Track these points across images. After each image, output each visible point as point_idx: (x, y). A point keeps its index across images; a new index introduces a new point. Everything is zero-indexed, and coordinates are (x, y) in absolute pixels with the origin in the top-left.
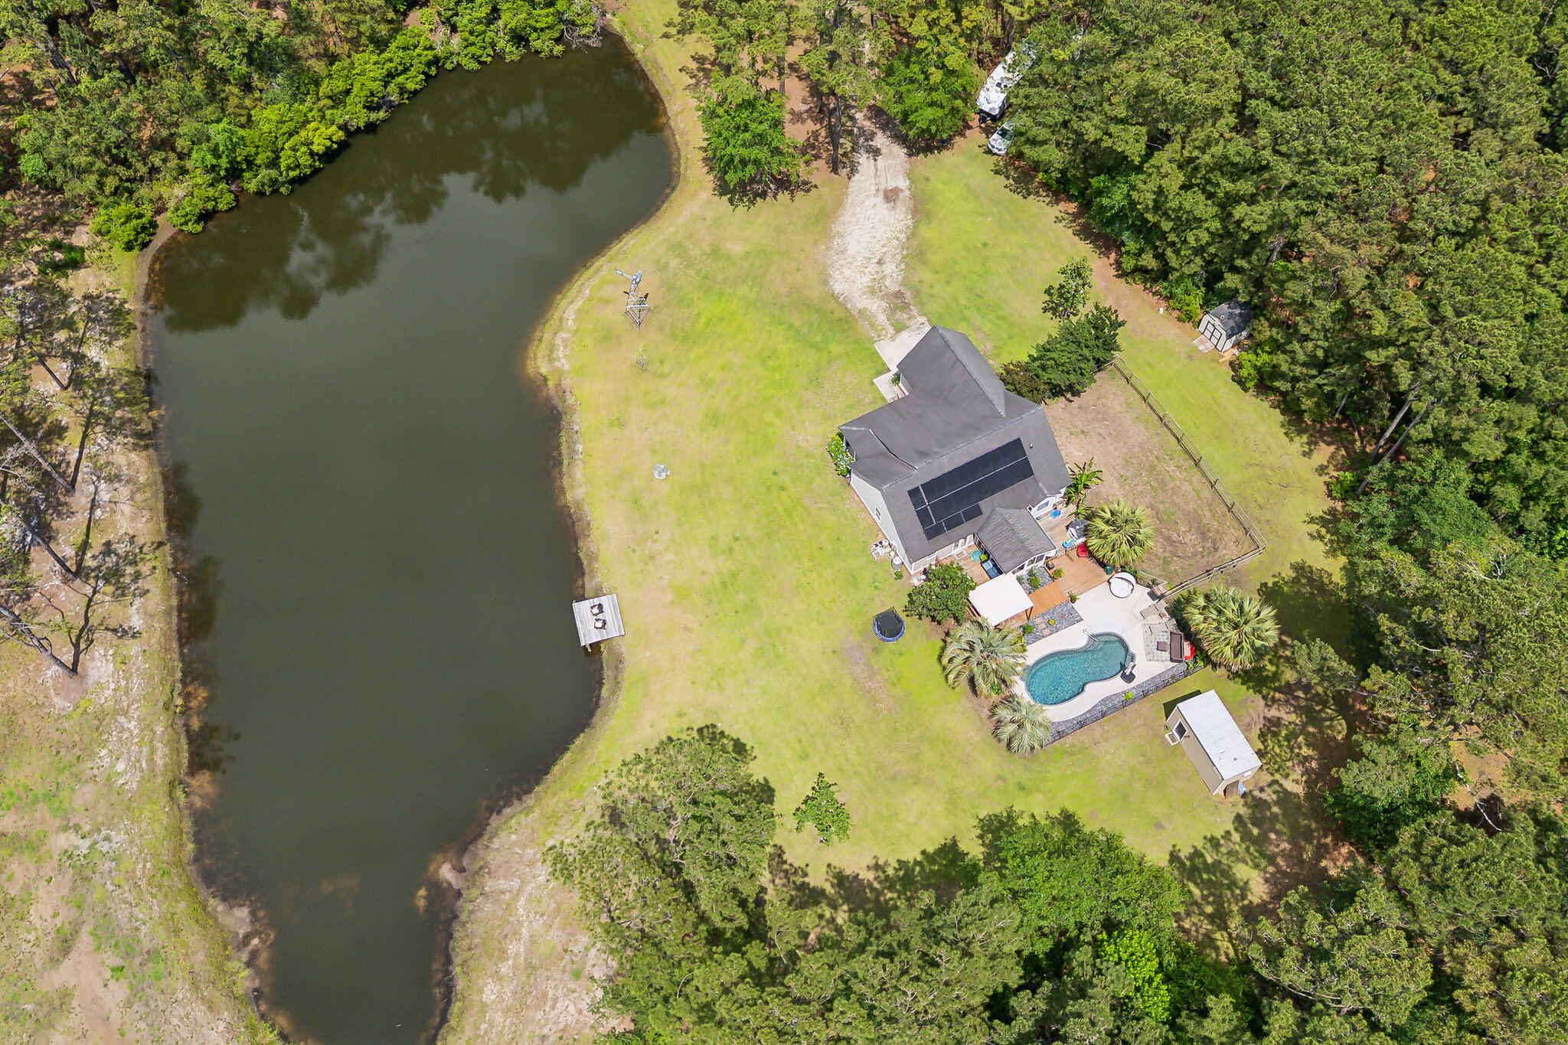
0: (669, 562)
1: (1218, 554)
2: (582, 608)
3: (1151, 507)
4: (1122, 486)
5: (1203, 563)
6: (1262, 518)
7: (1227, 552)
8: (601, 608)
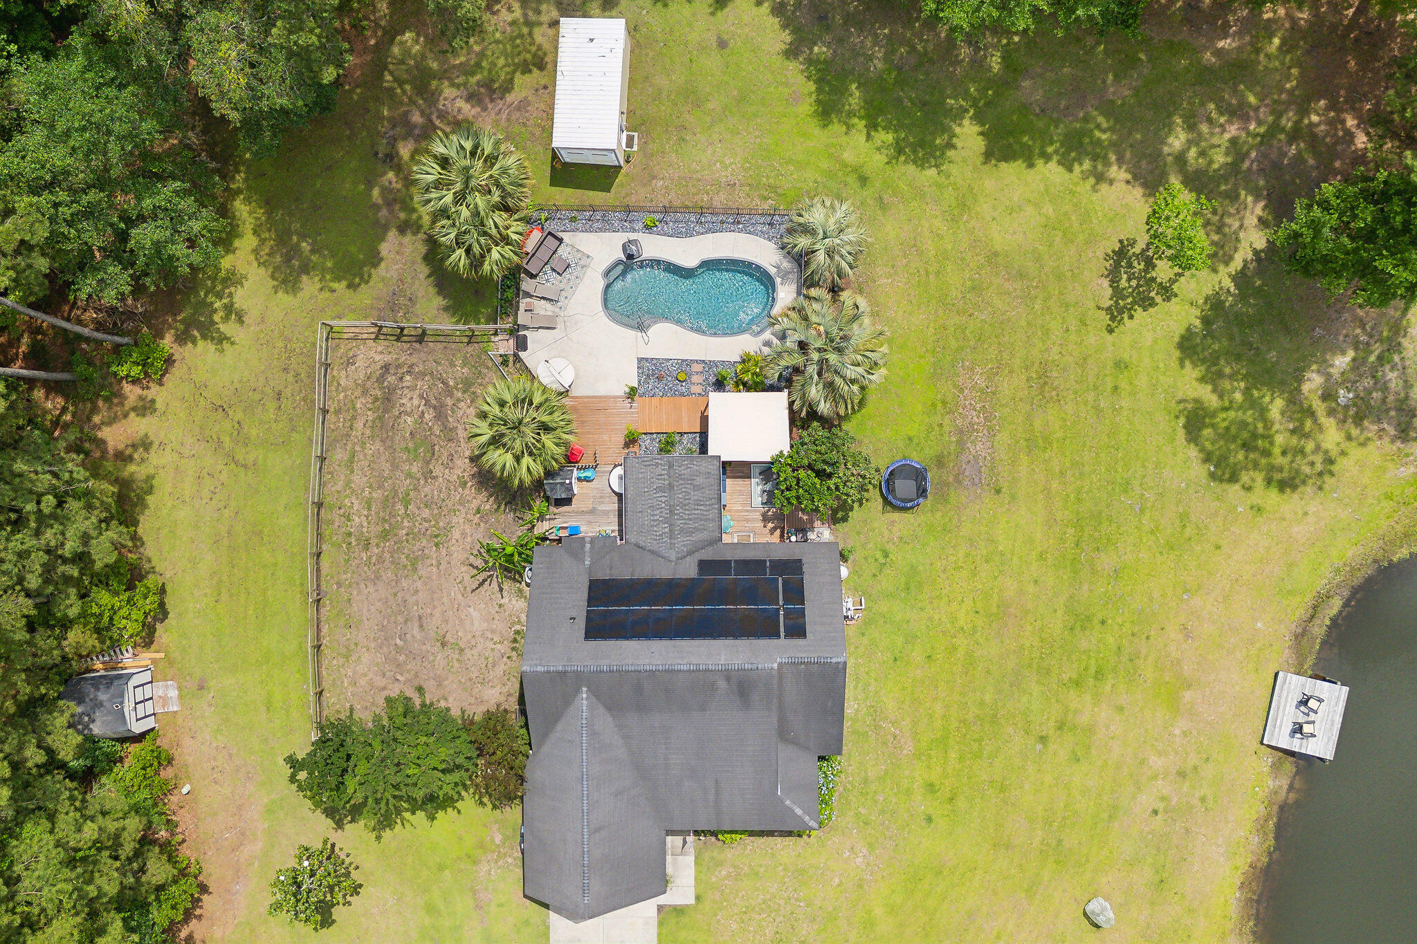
0: (1160, 754)
1: (388, 358)
2: (1322, 745)
3: (429, 475)
4: (449, 528)
5: (418, 358)
6: (290, 378)
7: (373, 355)
8: (1298, 729)
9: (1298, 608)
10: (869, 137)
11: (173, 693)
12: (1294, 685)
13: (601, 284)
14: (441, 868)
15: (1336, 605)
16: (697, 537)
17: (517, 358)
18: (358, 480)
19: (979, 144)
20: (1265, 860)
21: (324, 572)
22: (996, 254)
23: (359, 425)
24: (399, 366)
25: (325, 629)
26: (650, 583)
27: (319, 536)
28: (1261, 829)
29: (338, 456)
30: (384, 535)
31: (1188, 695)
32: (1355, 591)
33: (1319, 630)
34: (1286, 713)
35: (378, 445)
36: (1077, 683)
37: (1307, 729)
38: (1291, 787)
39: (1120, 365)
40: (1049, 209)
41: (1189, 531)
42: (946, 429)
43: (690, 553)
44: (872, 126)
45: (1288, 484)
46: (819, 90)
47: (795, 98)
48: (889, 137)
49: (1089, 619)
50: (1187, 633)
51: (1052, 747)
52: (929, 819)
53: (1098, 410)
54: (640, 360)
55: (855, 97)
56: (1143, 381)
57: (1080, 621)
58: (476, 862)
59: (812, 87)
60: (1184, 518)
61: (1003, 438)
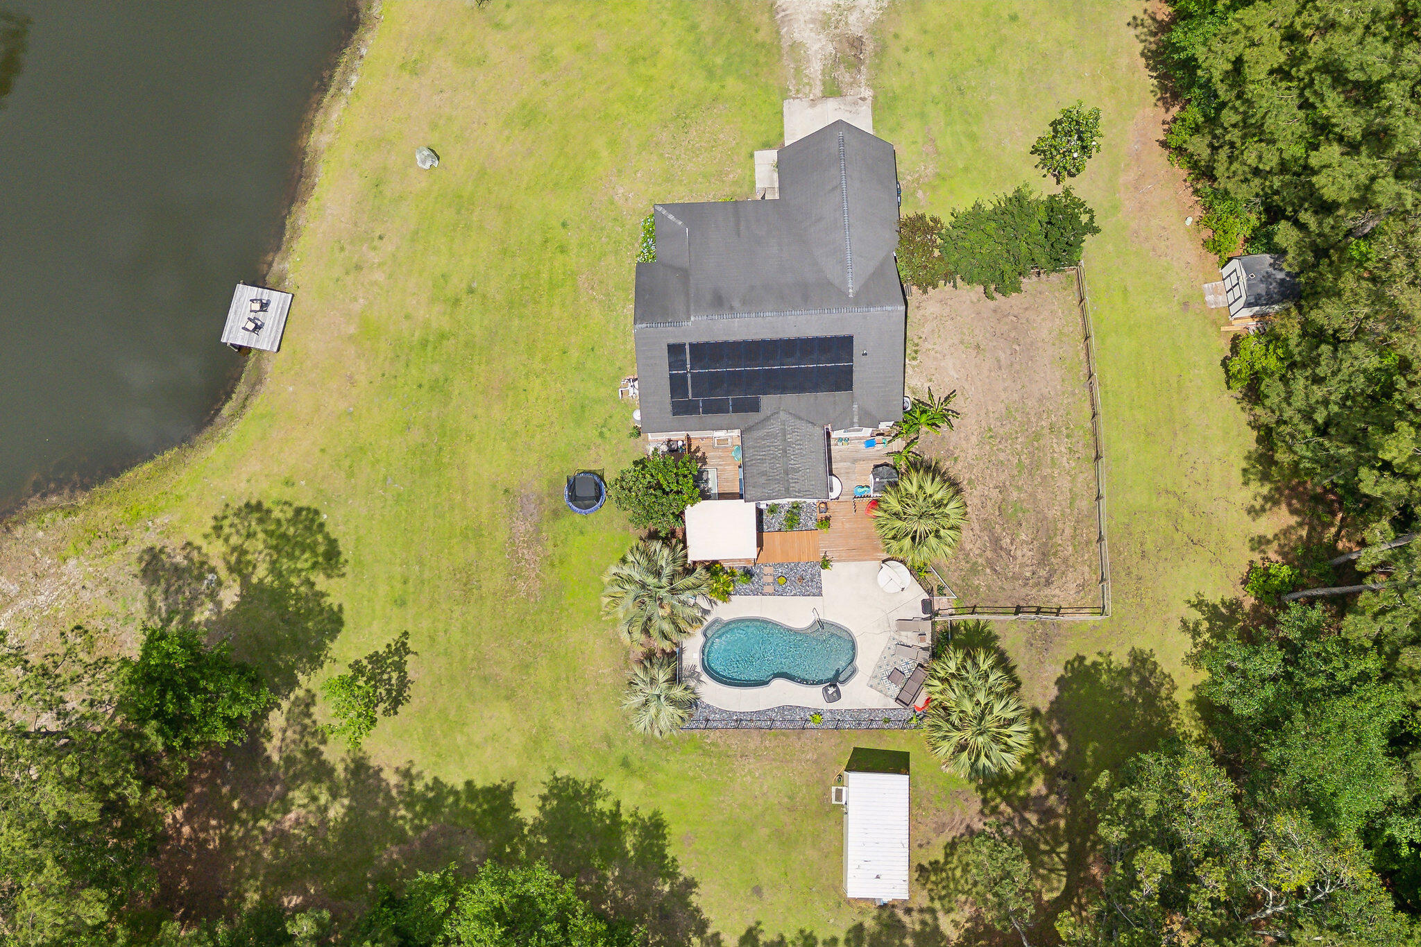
0: (375, 283)
1: (1047, 591)
2: (245, 295)
3: (1002, 489)
4: (981, 443)
5: (1020, 593)
6: (1135, 571)
7: (1061, 593)
8: (264, 306)
9: (258, 404)
10: (618, 804)
11: (1210, 298)
12: (264, 342)
13: (858, 662)
14: (966, 169)
15: (226, 411)
16: (762, 433)
17: (930, 592)
18: (1065, 483)
19: (517, 800)
20: (294, 209)
21: (1088, 403)
22: (508, 698)
23: (1068, 532)
24: (1038, 584)
25: (1082, 355)
26: (800, 388)
27: (1095, 434)
28: (297, 232)
29: (1085, 504)
30: (1038, 436)
31: (352, 330)
32: (211, 422)
33: (242, 388)
34: (271, 319)
35: (1050, 514)
37: (257, 306)
38: (270, 265)
39: (401, 603)
40: (460, 740)
41: (347, 463)
42: (550, 544)
43: (768, 418)
44: (615, 815)
46: (662, 848)
47: (687, 839)
48: (600, 805)
49: (432, 388)
50: (351, 380)
51: (464, 286)
52: (564, 225)
53: (421, 563)
54: (820, 594)
55: (630, 842)
56: (383, 589)
57: (439, 388)
58: (937, 175)
59: (670, 852)
60: (351, 474)
61: (502, 536)
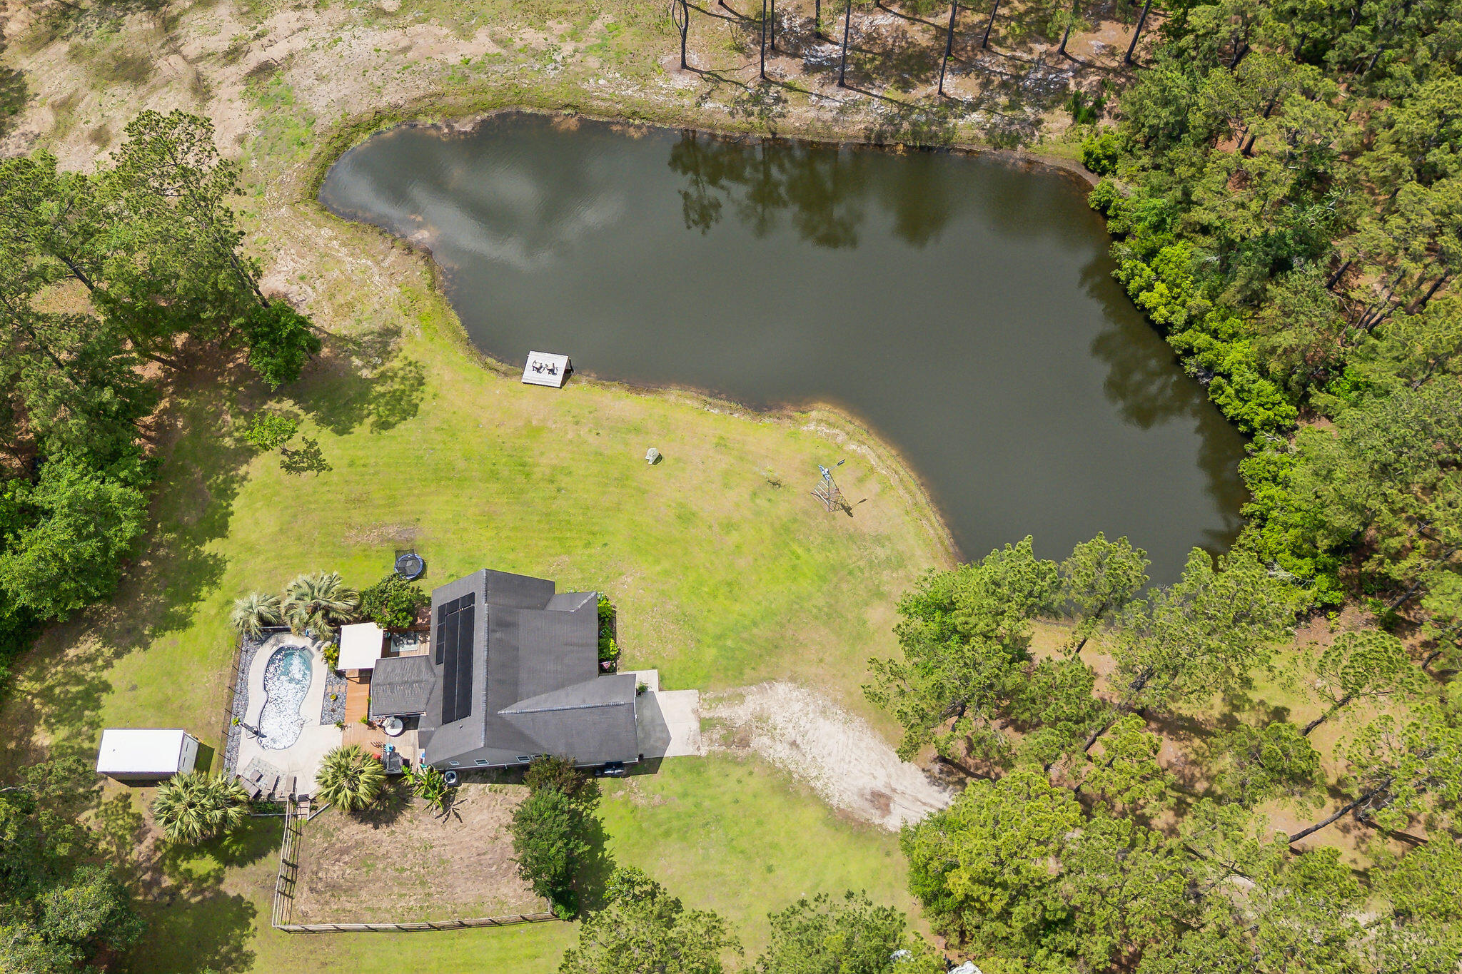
0: (567, 433)
1: (306, 888)
3: (386, 856)
4: (421, 840)
5: (308, 868)
6: (313, 956)
7: (303, 899)
9: (489, 376)
10: (203, 600)
15: (489, 360)
16: (422, 668)
17: (313, 800)
18: (385, 903)
19: (217, 541)
20: (625, 385)
21: (446, 923)
22: (281, 529)
23: (348, 906)
24: (312, 881)
25: (484, 919)
26: (445, 687)
27: (421, 928)
28: (608, 388)
31: (534, 423)
32: (483, 352)
35: (363, 891)
36: (528, 475)
38: (586, 375)
39: (351, 464)
40: (258, 505)
41: (445, 427)
42: (380, 548)
43: (432, 670)
44: (197, 599)
45: (421, 382)
46: (171, 629)
47: (174, 643)
48: (205, 589)
49: (492, 471)
50: (500, 425)
51: (563, 485)
52: (605, 545)
53: (376, 473)
54: (322, 723)
55: (179, 609)
56: (360, 453)
57: (494, 476)
59: (168, 633)
60: (437, 429)
61: (387, 519)
